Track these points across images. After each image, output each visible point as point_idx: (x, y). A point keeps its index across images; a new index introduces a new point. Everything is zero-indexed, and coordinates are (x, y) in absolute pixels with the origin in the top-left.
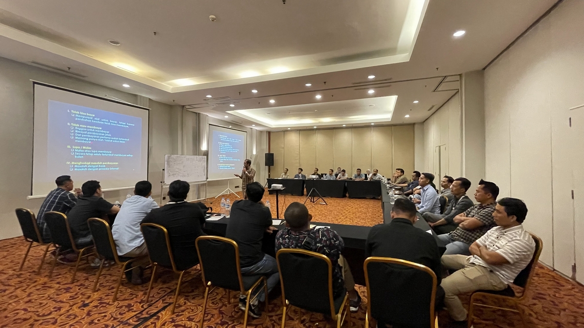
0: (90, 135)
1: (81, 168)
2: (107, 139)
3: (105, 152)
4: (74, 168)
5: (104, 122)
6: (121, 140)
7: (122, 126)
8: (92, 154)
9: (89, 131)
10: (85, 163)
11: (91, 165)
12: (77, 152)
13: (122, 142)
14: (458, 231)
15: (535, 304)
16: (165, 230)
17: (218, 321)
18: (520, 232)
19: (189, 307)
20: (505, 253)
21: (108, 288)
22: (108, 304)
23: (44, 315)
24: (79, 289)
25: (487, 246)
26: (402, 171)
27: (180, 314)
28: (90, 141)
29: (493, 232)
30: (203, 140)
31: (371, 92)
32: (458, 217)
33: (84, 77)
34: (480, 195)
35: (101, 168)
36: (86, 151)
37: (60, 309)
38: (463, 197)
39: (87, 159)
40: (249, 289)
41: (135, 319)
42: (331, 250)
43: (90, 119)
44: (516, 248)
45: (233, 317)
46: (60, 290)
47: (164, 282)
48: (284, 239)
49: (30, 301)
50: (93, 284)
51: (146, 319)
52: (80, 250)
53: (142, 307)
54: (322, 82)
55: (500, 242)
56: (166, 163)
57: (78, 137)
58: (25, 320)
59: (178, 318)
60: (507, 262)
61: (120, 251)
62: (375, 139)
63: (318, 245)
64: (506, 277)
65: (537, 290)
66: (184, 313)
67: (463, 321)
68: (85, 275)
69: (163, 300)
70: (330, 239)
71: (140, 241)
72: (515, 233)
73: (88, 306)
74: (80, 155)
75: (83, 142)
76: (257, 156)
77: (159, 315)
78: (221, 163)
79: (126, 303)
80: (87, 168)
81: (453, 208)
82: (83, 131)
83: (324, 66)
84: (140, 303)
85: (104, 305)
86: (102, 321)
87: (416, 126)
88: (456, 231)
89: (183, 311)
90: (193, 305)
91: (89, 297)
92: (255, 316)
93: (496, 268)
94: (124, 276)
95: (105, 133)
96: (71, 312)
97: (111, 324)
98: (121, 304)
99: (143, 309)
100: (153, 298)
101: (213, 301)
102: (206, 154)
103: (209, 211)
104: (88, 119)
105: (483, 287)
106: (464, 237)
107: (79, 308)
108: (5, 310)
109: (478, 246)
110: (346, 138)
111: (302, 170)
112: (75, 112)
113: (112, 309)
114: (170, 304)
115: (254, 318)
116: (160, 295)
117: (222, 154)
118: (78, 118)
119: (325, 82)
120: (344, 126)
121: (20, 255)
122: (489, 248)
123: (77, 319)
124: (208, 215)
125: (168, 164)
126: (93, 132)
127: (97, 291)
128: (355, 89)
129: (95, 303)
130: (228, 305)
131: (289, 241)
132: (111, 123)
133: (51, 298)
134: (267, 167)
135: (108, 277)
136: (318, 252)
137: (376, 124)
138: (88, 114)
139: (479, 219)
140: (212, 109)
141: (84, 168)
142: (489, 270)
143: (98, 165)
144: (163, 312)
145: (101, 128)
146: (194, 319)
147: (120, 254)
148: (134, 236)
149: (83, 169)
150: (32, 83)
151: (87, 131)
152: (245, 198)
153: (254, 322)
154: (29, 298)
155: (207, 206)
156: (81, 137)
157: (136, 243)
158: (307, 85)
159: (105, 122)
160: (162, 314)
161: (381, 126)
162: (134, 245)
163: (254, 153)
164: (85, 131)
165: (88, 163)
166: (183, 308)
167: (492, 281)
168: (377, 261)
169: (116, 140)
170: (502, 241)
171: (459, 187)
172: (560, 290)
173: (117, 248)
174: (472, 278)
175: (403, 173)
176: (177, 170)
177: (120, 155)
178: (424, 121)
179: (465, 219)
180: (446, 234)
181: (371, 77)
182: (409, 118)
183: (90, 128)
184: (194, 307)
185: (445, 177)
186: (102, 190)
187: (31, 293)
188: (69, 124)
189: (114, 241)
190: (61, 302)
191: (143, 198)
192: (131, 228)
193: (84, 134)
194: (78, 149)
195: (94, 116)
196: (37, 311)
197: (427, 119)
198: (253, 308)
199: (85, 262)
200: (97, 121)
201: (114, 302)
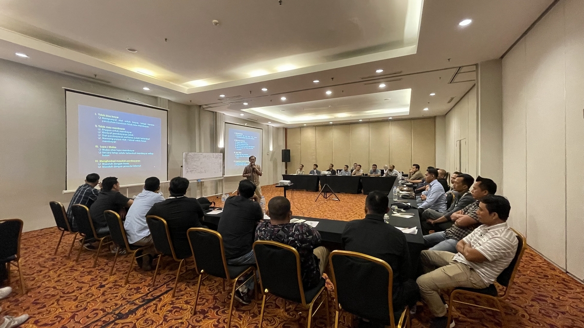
0: (115, 135)
1: (108, 165)
2: (130, 139)
3: (128, 150)
4: (101, 165)
5: (126, 123)
6: (143, 140)
7: (143, 126)
8: (117, 153)
9: (114, 132)
10: (111, 161)
11: (116, 162)
12: (104, 151)
13: (143, 141)
14: (454, 229)
15: (532, 306)
16: (165, 222)
17: (211, 305)
18: (503, 230)
19: (188, 292)
20: (483, 250)
21: (123, 272)
22: (121, 286)
23: (68, 293)
24: (99, 273)
25: (472, 244)
26: (418, 167)
27: (180, 297)
28: (115, 141)
29: (478, 230)
30: (220, 138)
31: (382, 86)
32: (455, 214)
33: (109, 82)
34: (476, 192)
35: (125, 165)
36: (112, 150)
37: (81, 289)
38: (466, 193)
39: (112, 157)
40: (236, 278)
41: (141, 300)
42: (302, 244)
43: (114, 121)
44: (495, 245)
45: (225, 302)
46: (84, 272)
47: (171, 269)
48: (261, 231)
49: (59, 281)
50: (110, 268)
51: (150, 301)
52: (101, 239)
53: (149, 290)
54: (329, 78)
55: (483, 239)
56: (184, 160)
57: (105, 137)
58: (53, 296)
59: (177, 301)
60: (486, 259)
61: (131, 240)
62: (393, 133)
63: (290, 238)
64: (487, 276)
65: (539, 291)
66: (183, 297)
67: (443, 316)
68: (106, 261)
69: (167, 285)
70: (302, 234)
71: (147, 232)
72: (498, 231)
73: (104, 287)
74: (107, 154)
75: (109, 141)
76: (273, 152)
77: (162, 297)
78: (237, 160)
79: (136, 286)
80: (113, 165)
81: (456, 205)
82: (109, 132)
83: (330, 62)
84: (147, 287)
85: (117, 287)
86: (113, 300)
87: (438, 121)
88: (451, 229)
89: (182, 295)
90: (193, 290)
91: (106, 280)
92: (244, 303)
93: (476, 266)
94: (136, 262)
95: (127, 134)
96: (89, 292)
97: (120, 303)
98: (132, 286)
99: (149, 292)
100: (159, 283)
101: (211, 288)
102: (223, 151)
103: (212, 205)
104: (112, 121)
105: (462, 284)
106: (458, 235)
107: (97, 288)
108: (39, 287)
109: (464, 243)
110: (363, 133)
111: (317, 166)
112: (101, 115)
113: (123, 291)
114: (172, 289)
115: (244, 305)
116: (165, 281)
117: (238, 151)
118: (104, 120)
119: (332, 78)
120: (361, 120)
121: (56, 242)
122: (473, 246)
123: (93, 297)
124: (210, 209)
125: (186, 161)
126: (117, 133)
127: (113, 275)
128: (365, 84)
129: (110, 285)
130: (223, 292)
131: (265, 233)
132: (133, 124)
133: (75, 279)
134: (284, 163)
135: (125, 264)
136: (289, 245)
137: (394, 118)
138: (112, 117)
139: (472, 216)
140: (228, 108)
141: (111, 165)
142: (470, 267)
143: (123, 162)
144: (165, 296)
145: (124, 129)
146: (190, 302)
147: (131, 243)
148: (143, 227)
149: (109, 167)
150: (64, 90)
151: (113, 132)
152: (238, 194)
153: (243, 308)
154: (59, 279)
155: (211, 201)
156: (107, 137)
157: (144, 233)
158: (315, 82)
159: (128, 123)
160: (164, 297)
161: (398, 120)
162: (143, 235)
163: (271, 149)
164: (110, 132)
165: (114, 161)
166: (183, 293)
167: (471, 279)
168: (340, 254)
169: (138, 140)
170: (485, 238)
171: (461, 184)
172: (567, 293)
173: (128, 237)
174: (451, 275)
175: (419, 169)
176: (194, 167)
177: (142, 153)
178: (446, 114)
179: (460, 216)
180: (443, 232)
181: (379, 71)
182: (428, 111)
183: (115, 130)
184: (192, 293)
185: (455, 173)
186: (121, 186)
187: (61, 274)
188: (96, 126)
189: (125, 231)
190: (83, 282)
191: (152, 193)
192: (141, 220)
193: (110, 135)
194: (105, 149)
195: (118, 118)
196: (63, 290)
197: (448, 112)
198: (242, 295)
199: (107, 249)
200: (121, 122)
201: (126, 284)
